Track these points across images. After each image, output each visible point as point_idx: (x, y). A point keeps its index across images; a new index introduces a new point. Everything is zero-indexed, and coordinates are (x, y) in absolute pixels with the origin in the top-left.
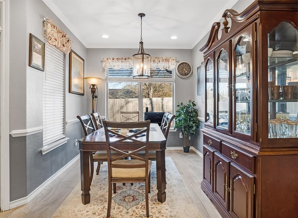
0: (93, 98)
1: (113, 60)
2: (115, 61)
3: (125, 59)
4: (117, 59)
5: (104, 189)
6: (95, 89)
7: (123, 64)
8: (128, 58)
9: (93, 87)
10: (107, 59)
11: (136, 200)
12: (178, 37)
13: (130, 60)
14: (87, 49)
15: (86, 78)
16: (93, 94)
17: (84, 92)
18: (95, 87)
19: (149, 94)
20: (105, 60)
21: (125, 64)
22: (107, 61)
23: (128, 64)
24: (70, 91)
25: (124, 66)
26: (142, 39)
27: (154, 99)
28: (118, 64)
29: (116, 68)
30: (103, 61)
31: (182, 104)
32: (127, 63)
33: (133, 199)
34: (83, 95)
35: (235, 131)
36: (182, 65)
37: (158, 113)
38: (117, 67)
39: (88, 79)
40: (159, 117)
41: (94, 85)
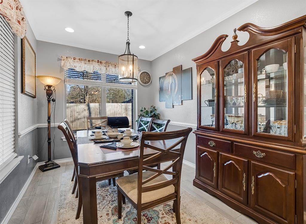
0: (49, 101)
1: (74, 59)
2: (77, 62)
3: (89, 61)
4: (79, 59)
5: (102, 216)
6: (52, 90)
7: (86, 66)
8: (92, 61)
9: (48, 88)
10: (67, 58)
11: (151, 219)
12: (146, 48)
13: (94, 63)
14: (37, 40)
15: (39, 77)
16: (49, 96)
17: (36, 93)
18: (52, 88)
19: (85, 100)
20: (65, 58)
21: (89, 67)
22: (66, 60)
23: (91, 67)
24: (22, 91)
25: (87, 68)
26: (128, 39)
27: (92, 105)
28: (80, 65)
29: (77, 69)
30: (61, 60)
31: (145, 109)
32: (91, 65)
33: (147, 219)
34: (34, 97)
35: (257, 133)
36: (143, 74)
37: (117, 118)
38: (79, 68)
39: (41, 78)
40: (118, 121)
41: (50, 87)
